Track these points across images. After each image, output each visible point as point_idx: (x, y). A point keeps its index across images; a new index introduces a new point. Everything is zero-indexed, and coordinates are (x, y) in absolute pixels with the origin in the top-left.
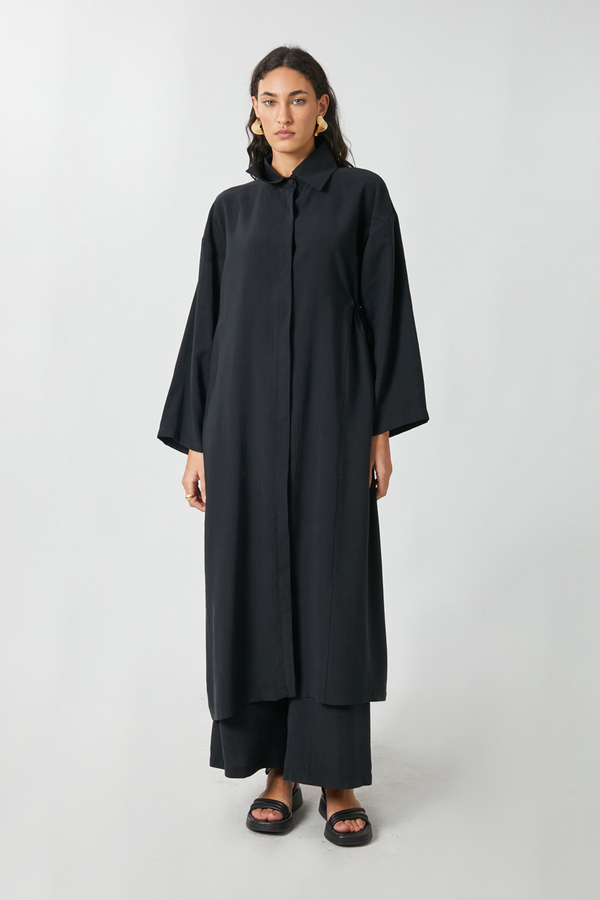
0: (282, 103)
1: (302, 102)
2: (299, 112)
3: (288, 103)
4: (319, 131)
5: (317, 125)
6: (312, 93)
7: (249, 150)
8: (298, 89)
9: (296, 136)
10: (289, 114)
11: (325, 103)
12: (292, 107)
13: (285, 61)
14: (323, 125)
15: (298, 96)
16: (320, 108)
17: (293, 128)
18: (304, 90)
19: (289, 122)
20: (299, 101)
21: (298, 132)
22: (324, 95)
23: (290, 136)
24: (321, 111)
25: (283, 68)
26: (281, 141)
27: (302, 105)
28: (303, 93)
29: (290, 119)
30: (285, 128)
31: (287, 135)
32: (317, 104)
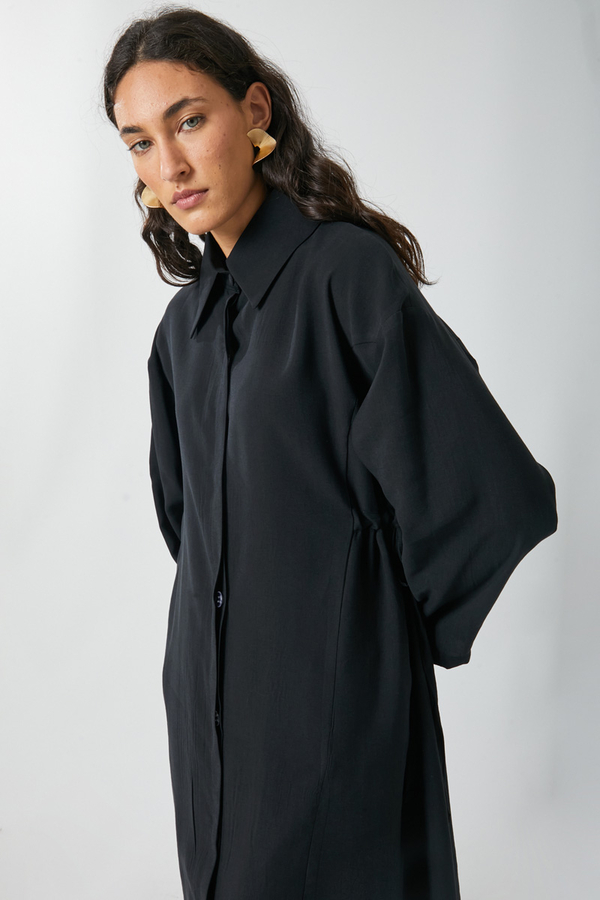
0: (160, 140)
1: (198, 120)
2: (198, 145)
3: (170, 134)
5: (257, 150)
6: (219, 95)
7: (146, 236)
8: (177, 98)
9: (211, 194)
10: (178, 156)
11: (261, 101)
12: (180, 138)
13: (141, 49)
14: (268, 143)
15: (186, 114)
16: (250, 115)
17: (201, 179)
18: (192, 95)
19: (183, 173)
20: (191, 121)
21: (210, 185)
22: (253, 87)
23: (198, 198)
24: (255, 123)
25: (138, 65)
26: (190, 209)
27: (201, 127)
28: (196, 100)
29: (183, 167)
30: (183, 188)
31: (192, 198)
32: (241, 110)
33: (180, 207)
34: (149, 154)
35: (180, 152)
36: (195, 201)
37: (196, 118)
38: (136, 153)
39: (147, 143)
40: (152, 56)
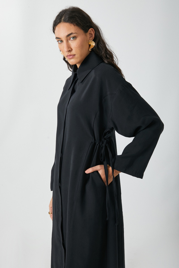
0: (65, 41)
1: (75, 38)
2: (74, 44)
3: (67, 41)
4: (91, 47)
5: (90, 45)
6: (81, 32)
8: (70, 33)
9: (76, 56)
11: (92, 33)
12: (70, 42)
13: (63, 19)
14: (93, 44)
15: (72, 36)
16: (88, 36)
17: (73, 52)
18: (74, 32)
19: (70, 50)
20: (73, 37)
21: (76, 54)
22: (90, 29)
23: (73, 57)
24: (90, 38)
25: (61, 23)
26: (70, 59)
27: (75, 39)
28: (75, 33)
29: (70, 49)
30: (69, 54)
31: (71, 57)
32: (86, 35)
33: (68, 58)
34: (62, 44)
35: (69, 45)
36: (72, 57)
37: (74, 37)
38: (59, 43)
39: (62, 41)
40: (65, 21)
